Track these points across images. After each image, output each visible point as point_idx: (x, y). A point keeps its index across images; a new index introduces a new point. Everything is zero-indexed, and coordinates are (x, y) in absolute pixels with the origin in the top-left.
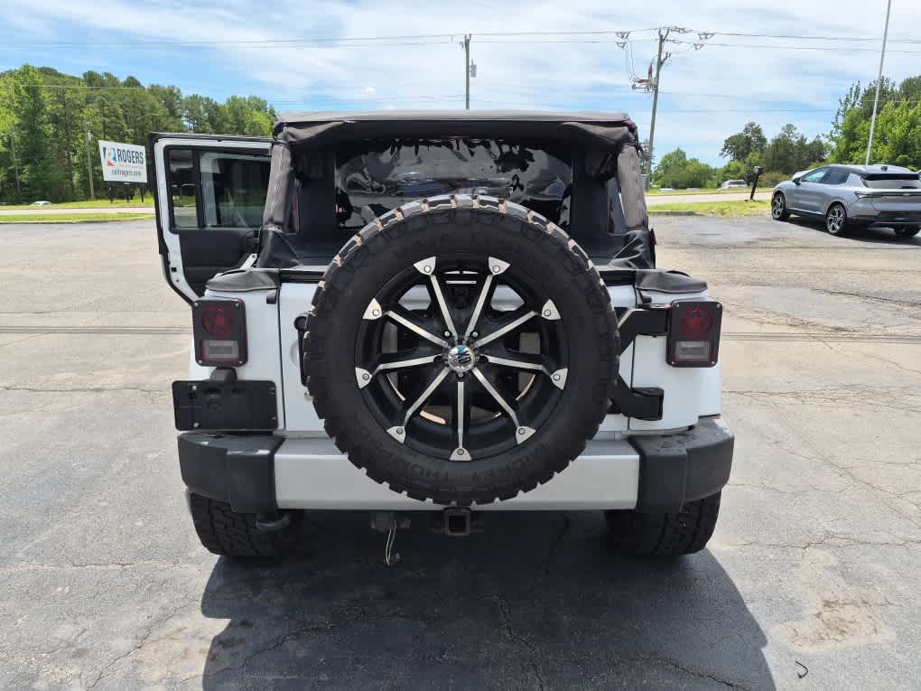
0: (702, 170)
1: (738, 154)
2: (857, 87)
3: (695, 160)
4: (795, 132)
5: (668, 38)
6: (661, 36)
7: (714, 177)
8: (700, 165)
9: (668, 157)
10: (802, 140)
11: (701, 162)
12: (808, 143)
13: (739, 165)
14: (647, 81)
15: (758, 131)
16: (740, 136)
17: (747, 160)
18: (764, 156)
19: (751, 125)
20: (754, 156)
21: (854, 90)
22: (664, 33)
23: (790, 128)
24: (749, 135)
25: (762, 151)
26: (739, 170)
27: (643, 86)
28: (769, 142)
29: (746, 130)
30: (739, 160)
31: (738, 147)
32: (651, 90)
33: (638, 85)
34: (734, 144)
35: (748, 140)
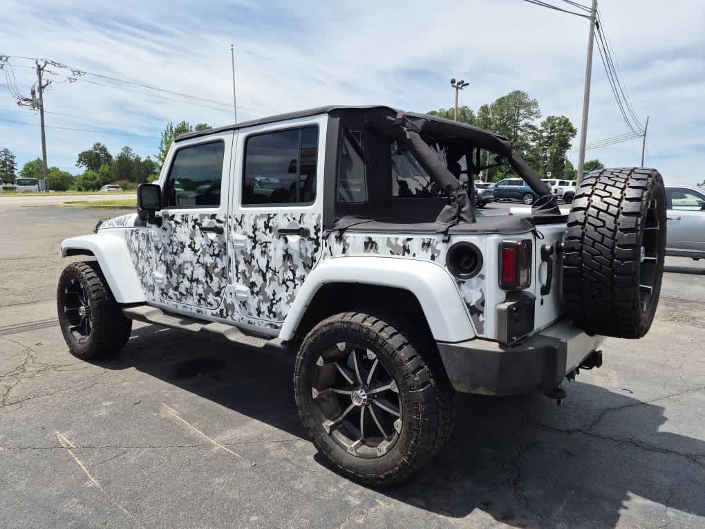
0: (63, 176)
1: (91, 165)
2: (171, 126)
3: (55, 169)
4: (132, 152)
5: (45, 69)
6: (39, 66)
7: (75, 183)
8: (61, 173)
9: (30, 165)
10: (138, 159)
11: (61, 170)
12: (142, 160)
13: (95, 174)
14: (31, 101)
15: (104, 149)
16: (90, 152)
17: (100, 170)
18: (112, 168)
19: (99, 144)
20: (105, 168)
21: (169, 128)
22: (42, 64)
23: (127, 149)
24: (98, 152)
25: (109, 164)
26: (95, 178)
27: (29, 104)
28: (114, 158)
29: (95, 148)
30: (93, 169)
31: (90, 160)
32: (36, 108)
33: (23, 102)
34: (86, 158)
35: (97, 155)
